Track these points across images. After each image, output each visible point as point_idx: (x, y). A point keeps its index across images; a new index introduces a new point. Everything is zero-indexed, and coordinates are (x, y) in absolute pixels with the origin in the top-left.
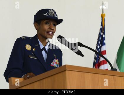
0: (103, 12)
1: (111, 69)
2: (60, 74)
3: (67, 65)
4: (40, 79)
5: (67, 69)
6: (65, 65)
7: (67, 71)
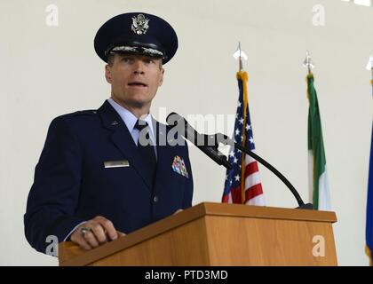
0: (241, 67)
1: (298, 206)
2: (191, 226)
3: (208, 203)
4: (138, 241)
5: (207, 212)
6: (202, 204)
7: (207, 218)
